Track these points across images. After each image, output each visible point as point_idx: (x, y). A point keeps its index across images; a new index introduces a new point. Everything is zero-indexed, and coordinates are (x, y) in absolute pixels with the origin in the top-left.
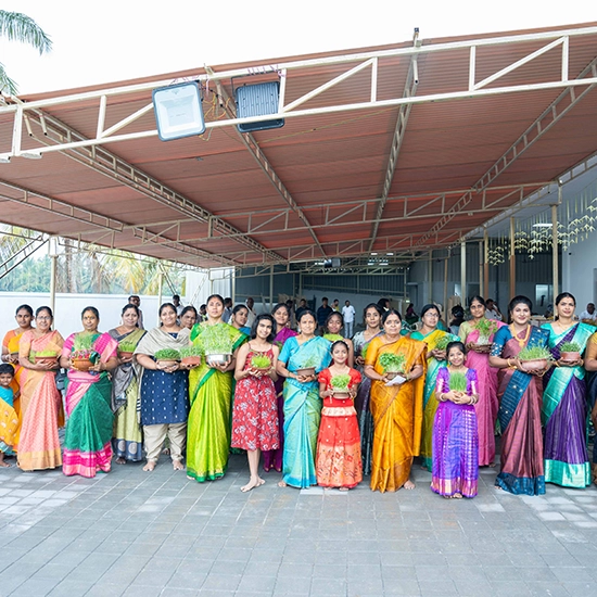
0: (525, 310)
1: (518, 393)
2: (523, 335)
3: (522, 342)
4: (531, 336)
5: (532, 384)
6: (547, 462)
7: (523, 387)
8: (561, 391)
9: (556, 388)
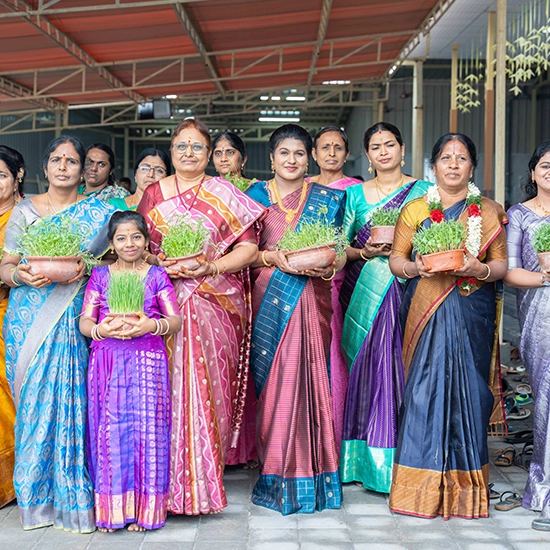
0: (298, 153)
1: (281, 313)
2: (292, 202)
3: (290, 215)
4: (308, 201)
5: (308, 295)
6: (347, 444)
7: (291, 300)
8: (373, 311)
9: (364, 305)
